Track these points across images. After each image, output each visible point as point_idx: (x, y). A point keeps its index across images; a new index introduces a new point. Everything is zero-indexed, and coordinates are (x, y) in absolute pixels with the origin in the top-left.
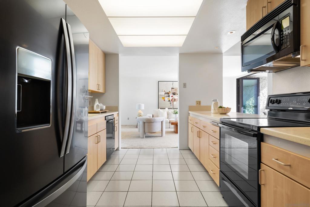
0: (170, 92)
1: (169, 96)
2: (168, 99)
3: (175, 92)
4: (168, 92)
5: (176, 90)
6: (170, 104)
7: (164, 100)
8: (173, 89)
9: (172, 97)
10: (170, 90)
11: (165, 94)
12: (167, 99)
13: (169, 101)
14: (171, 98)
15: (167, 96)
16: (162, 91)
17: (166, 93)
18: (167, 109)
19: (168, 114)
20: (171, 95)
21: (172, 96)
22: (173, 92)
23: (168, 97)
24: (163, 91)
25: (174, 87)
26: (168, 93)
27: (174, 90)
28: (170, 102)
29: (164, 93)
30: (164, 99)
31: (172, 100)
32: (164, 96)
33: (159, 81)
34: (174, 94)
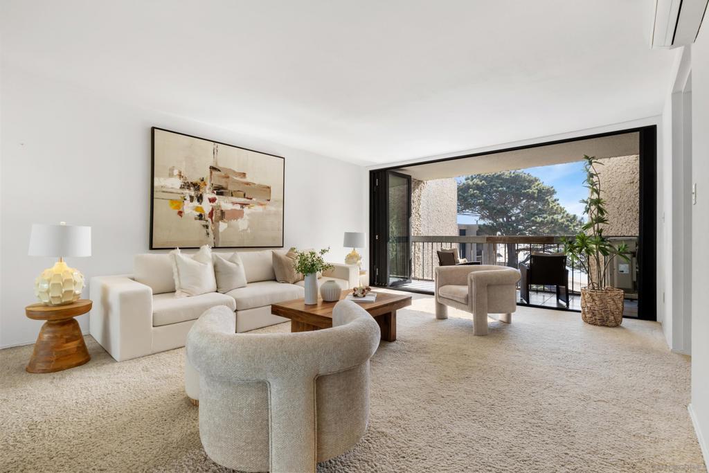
0: (202, 180)
1: (200, 199)
2: (197, 209)
3: (224, 185)
4: (195, 179)
5: (228, 177)
6: (204, 231)
7: (180, 213)
8: (215, 173)
9: (214, 204)
10: (206, 173)
11: (181, 188)
12: (190, 208)
13: (201, 217)
14: (207, 207)
15: (192, 199)
16: (171, 175)
17: (187, 185)
19: (216, 272)
20: (208, 194)
21: (212, 200)
22: (217, 182)
23: (196, 203)
24: (176, 172)
25: (220, 165)
26: (196, 186)
27: (219, 176)
28: (204, 222)
29: (176, 183)
30: (178, 207)
31: (211, 214)
32: (178, 197)
33: (153, 129)
34: (220, 191)
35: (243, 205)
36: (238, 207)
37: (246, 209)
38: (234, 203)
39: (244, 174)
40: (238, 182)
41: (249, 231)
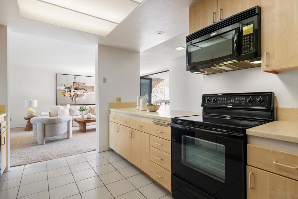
0: (71, 86)
1: (70, 91)
2: (69, 94)
3: (78, 87)
4: (69, 86)
5: (79, 85)
6: (72, 100)
7: (65, 96)
8: (75, 84)
9: (75, 93)
10: (72, 84)
11: (65, 89)
12: (67, 94)
13: (71, 96)
14: (72, 93)
15: (68, 92)
16: (62, 86)
17: (66, 88)
18: (68, 106)
19: (70, 111)
20: (73, 90)
21: (74, 92)
22: (75, 87)
23: (69, 93)
24: (63, 85)
25: (76, 82)
26: (69, 88)
27: (76, 85)
28: (71, 98)
29: (63, 88)
30: (64, 94)
31: (74, 96)
32: (64, 91)
33: (57, 74)
34: (77, 89)
35: (84, 92)
36: (83, 93)
37: (85, 94)
38: (81, 92)
39: (84, 84)
40: (82, 86)
41: (86, 100)
